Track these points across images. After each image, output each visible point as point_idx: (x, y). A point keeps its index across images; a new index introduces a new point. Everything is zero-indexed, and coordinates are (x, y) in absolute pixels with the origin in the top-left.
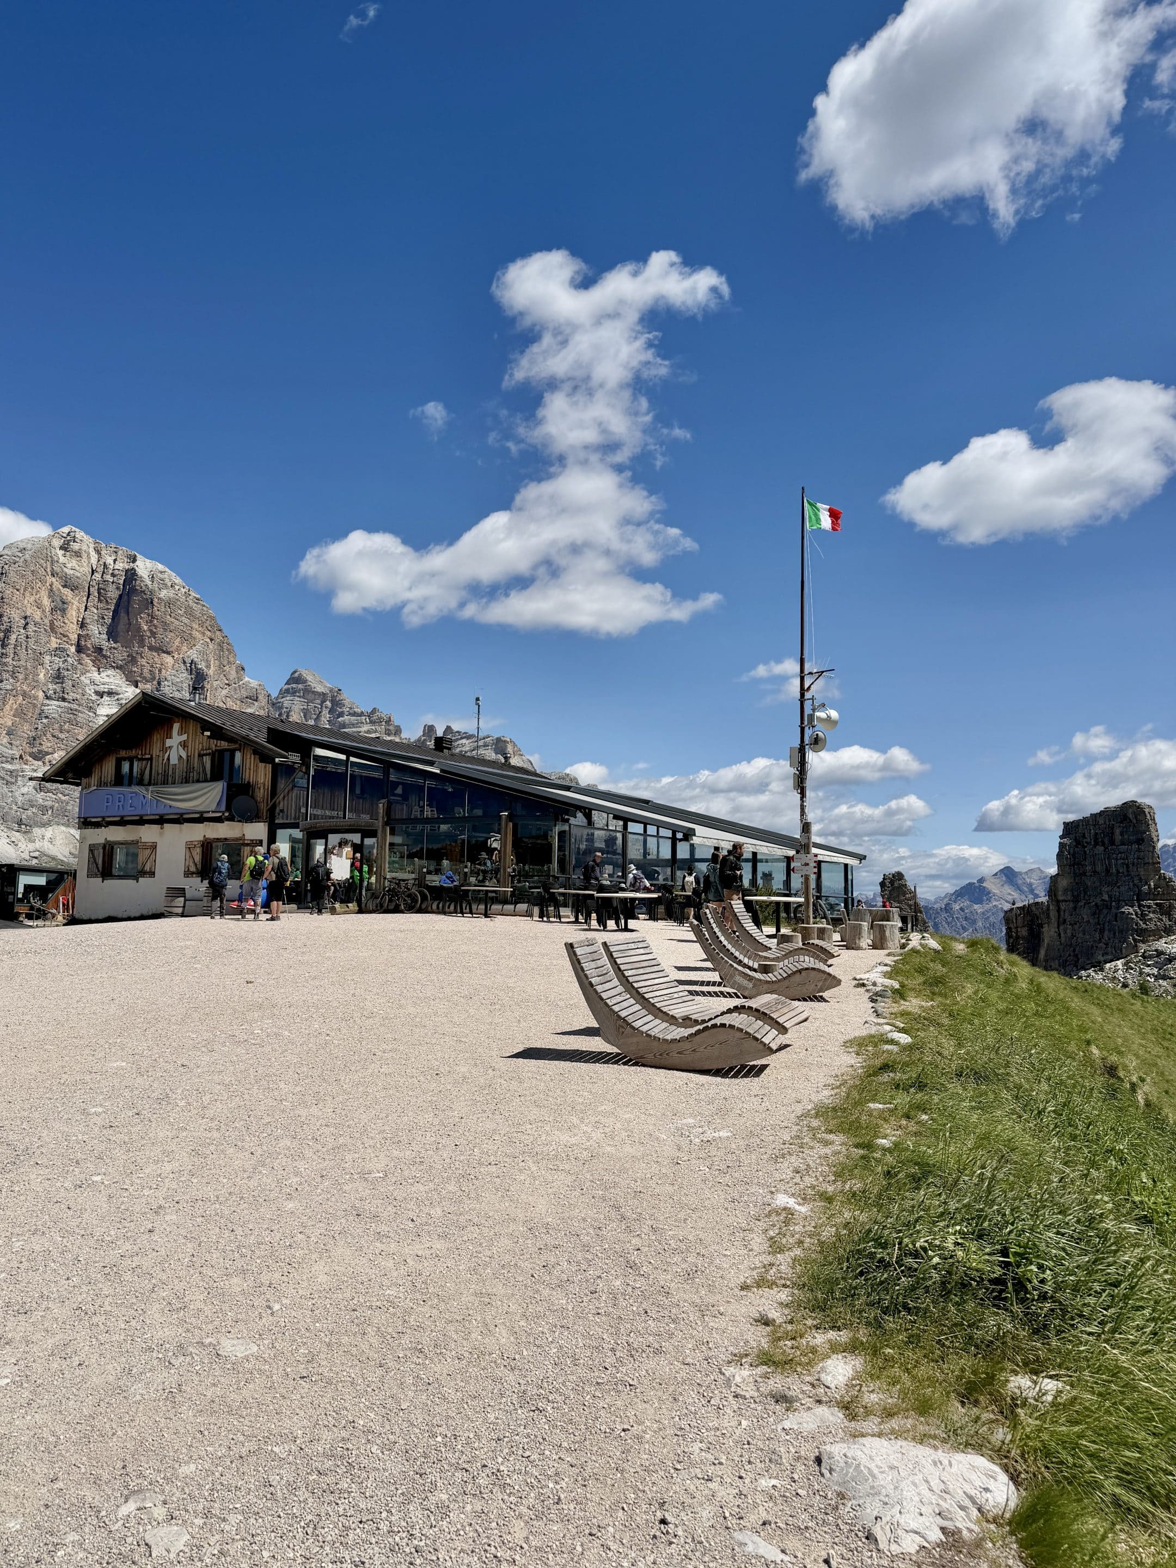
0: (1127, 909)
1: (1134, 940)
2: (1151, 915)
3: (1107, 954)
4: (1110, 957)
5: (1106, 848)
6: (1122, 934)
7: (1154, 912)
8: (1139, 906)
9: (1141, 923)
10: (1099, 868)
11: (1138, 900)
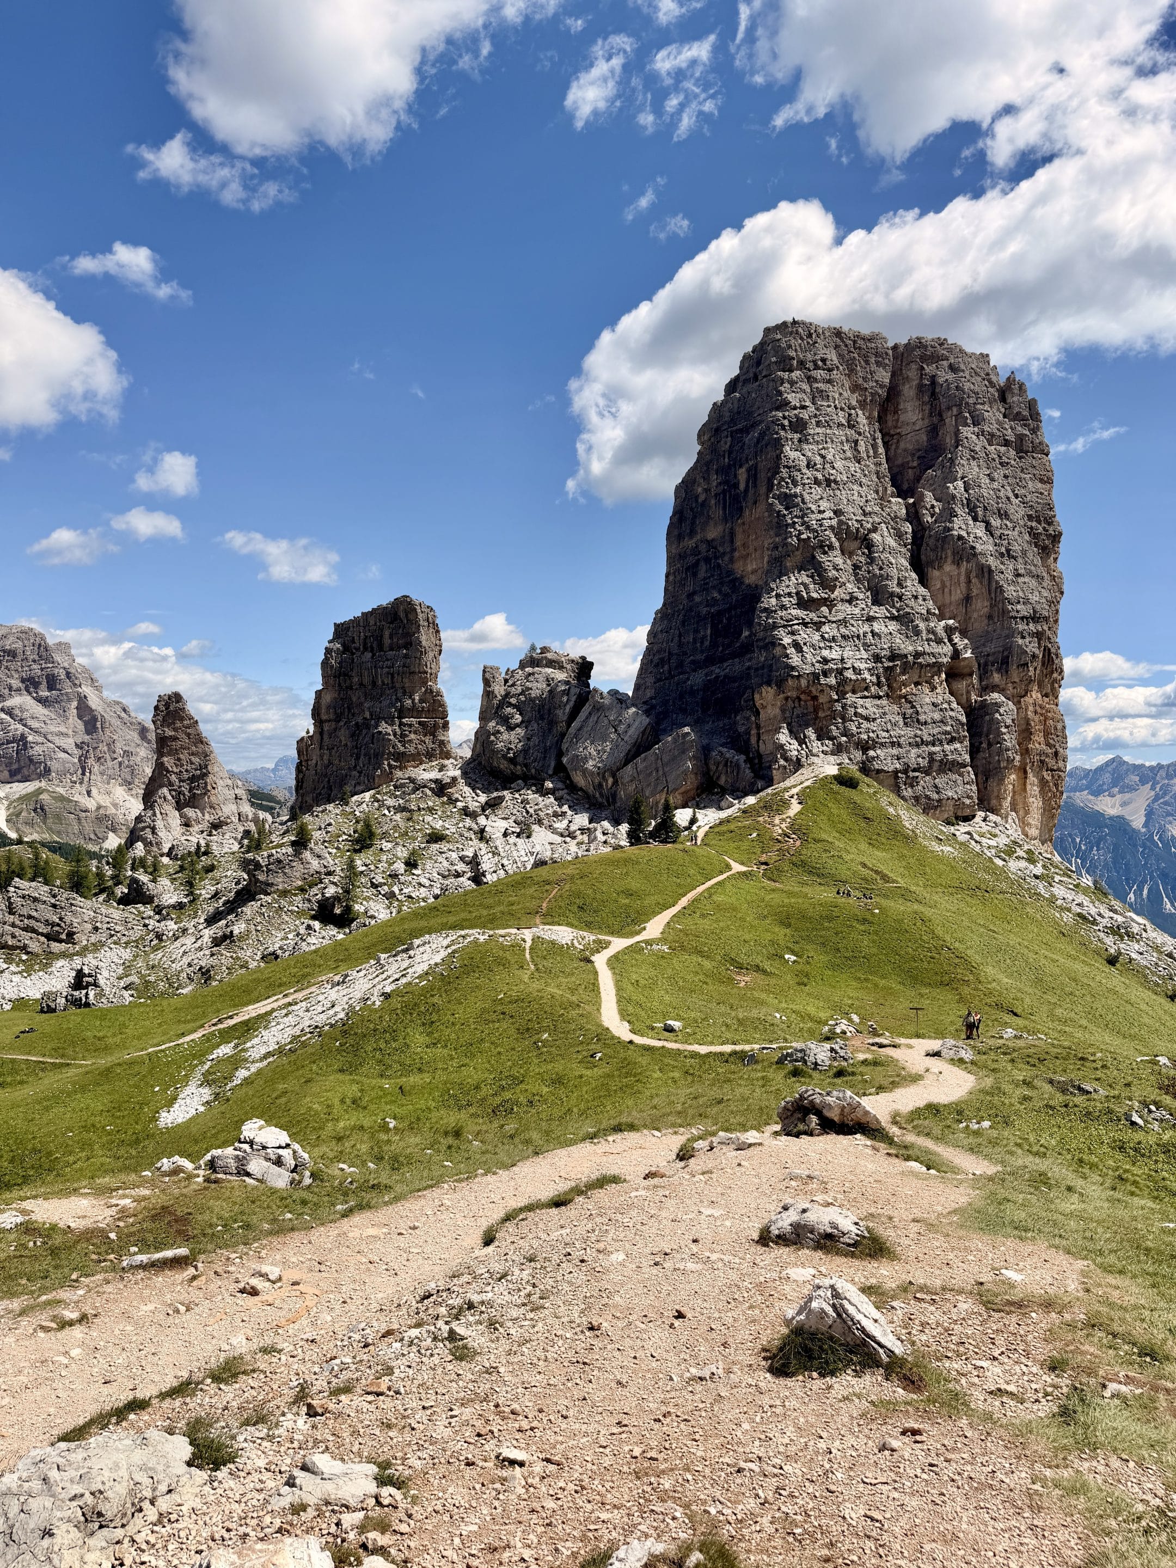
0: (384, 727)
1: (389, 765)
2: (412, 736)
3: (359, 784)
4: (361, 788)
5: (374, 655)
6: (376, 759)
7: (415, 733)
8: (401, 724)
9: (399, 745)
10: (366, 680)
11: (400, 718)
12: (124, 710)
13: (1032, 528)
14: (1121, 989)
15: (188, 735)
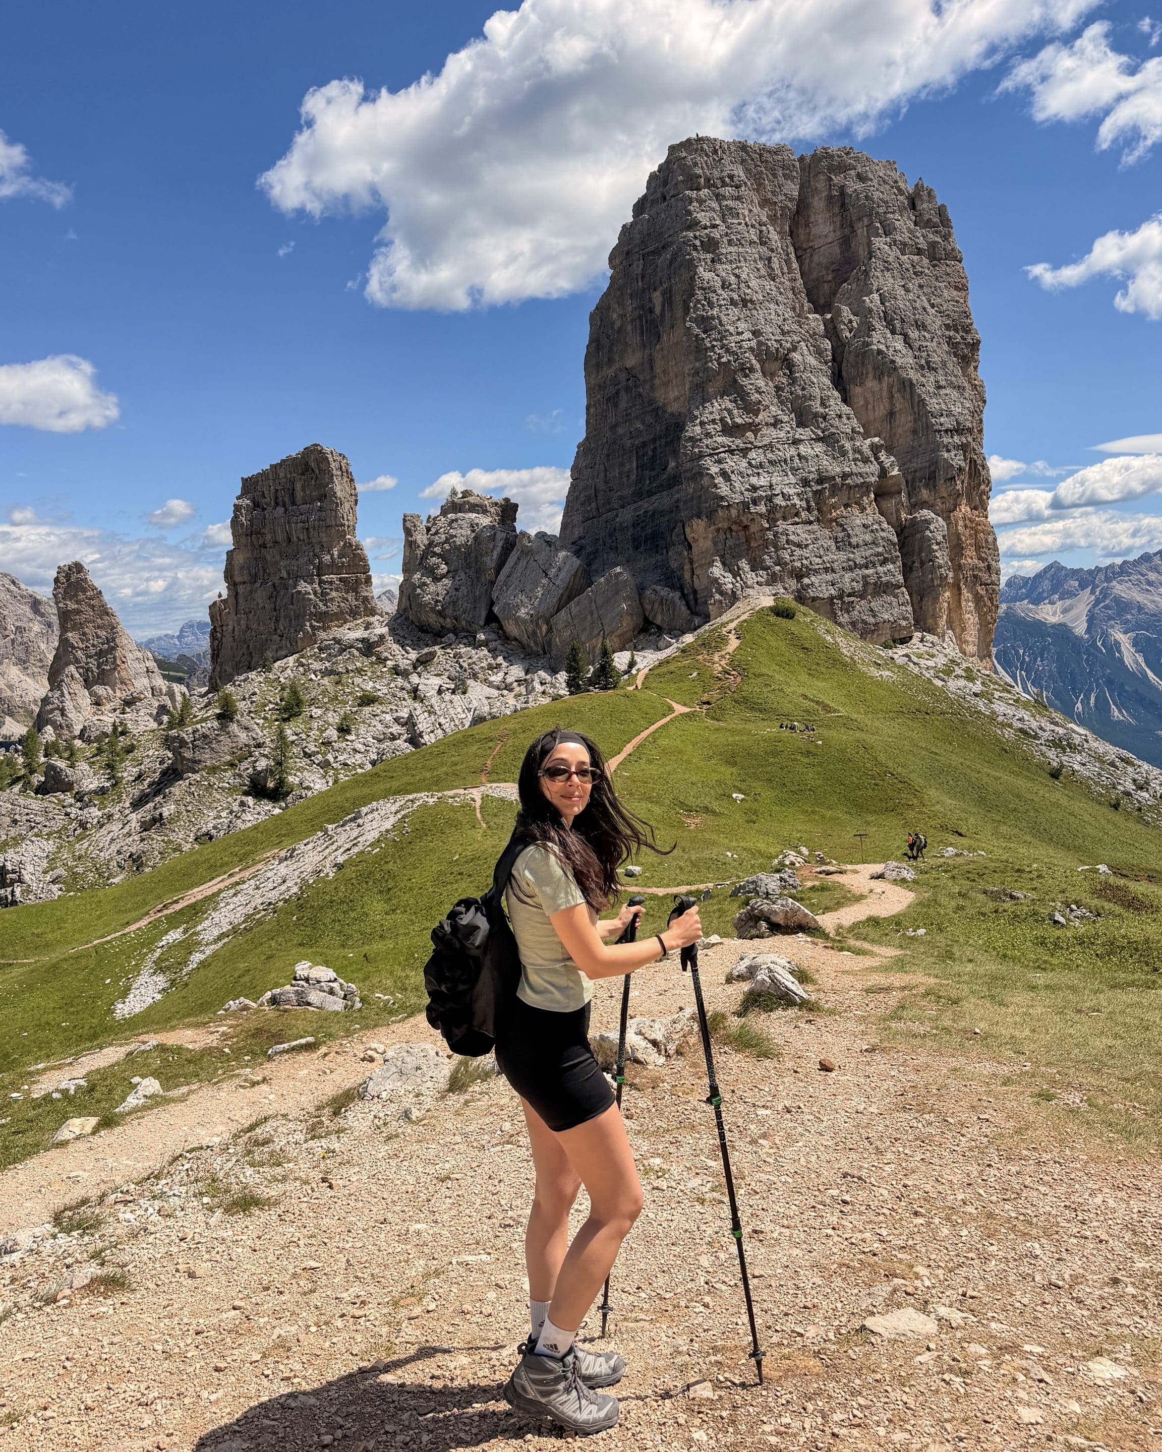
0: (304, 586)
1: (311, 626)
2: (334, 594)
3: (281, 648)
4: (284, 653)
5: (286, 510)
6: (299, 618)
7: (337, 590)
8: (321, 582)
9: (321, 604)
10: (280, 537)
11: (318, 575)
12: (13, 582)
13: (950, 337)
14: (1064, 801)
15: (93, 607)
